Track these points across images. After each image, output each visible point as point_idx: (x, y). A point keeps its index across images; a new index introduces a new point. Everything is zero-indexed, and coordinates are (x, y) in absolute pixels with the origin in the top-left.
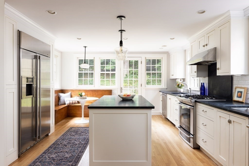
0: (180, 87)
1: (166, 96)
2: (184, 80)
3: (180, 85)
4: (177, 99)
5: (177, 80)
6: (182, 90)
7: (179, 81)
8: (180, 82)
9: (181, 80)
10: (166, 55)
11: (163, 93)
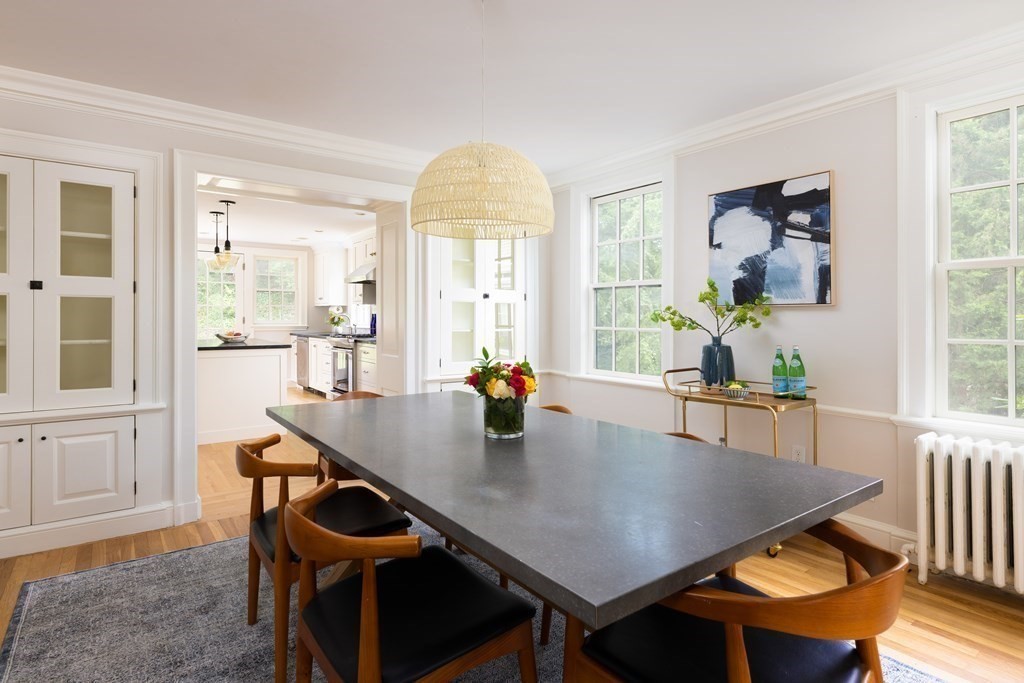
0: (337, 324)
1: (307, 342)
2: (345, 308)
3: (336, 320)
4: (329, 345)
5: (330, 309)
6: (340, 329)
7: (334, 312)
8: (337, 312)
9: (338, 310)
10: (306, 253)
11: (299, 336)
